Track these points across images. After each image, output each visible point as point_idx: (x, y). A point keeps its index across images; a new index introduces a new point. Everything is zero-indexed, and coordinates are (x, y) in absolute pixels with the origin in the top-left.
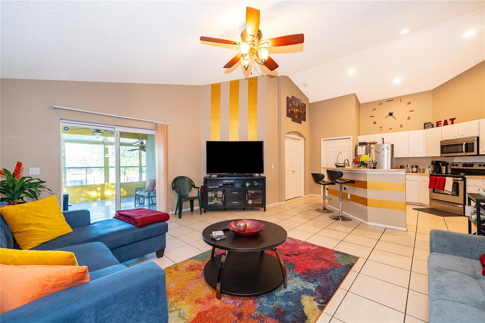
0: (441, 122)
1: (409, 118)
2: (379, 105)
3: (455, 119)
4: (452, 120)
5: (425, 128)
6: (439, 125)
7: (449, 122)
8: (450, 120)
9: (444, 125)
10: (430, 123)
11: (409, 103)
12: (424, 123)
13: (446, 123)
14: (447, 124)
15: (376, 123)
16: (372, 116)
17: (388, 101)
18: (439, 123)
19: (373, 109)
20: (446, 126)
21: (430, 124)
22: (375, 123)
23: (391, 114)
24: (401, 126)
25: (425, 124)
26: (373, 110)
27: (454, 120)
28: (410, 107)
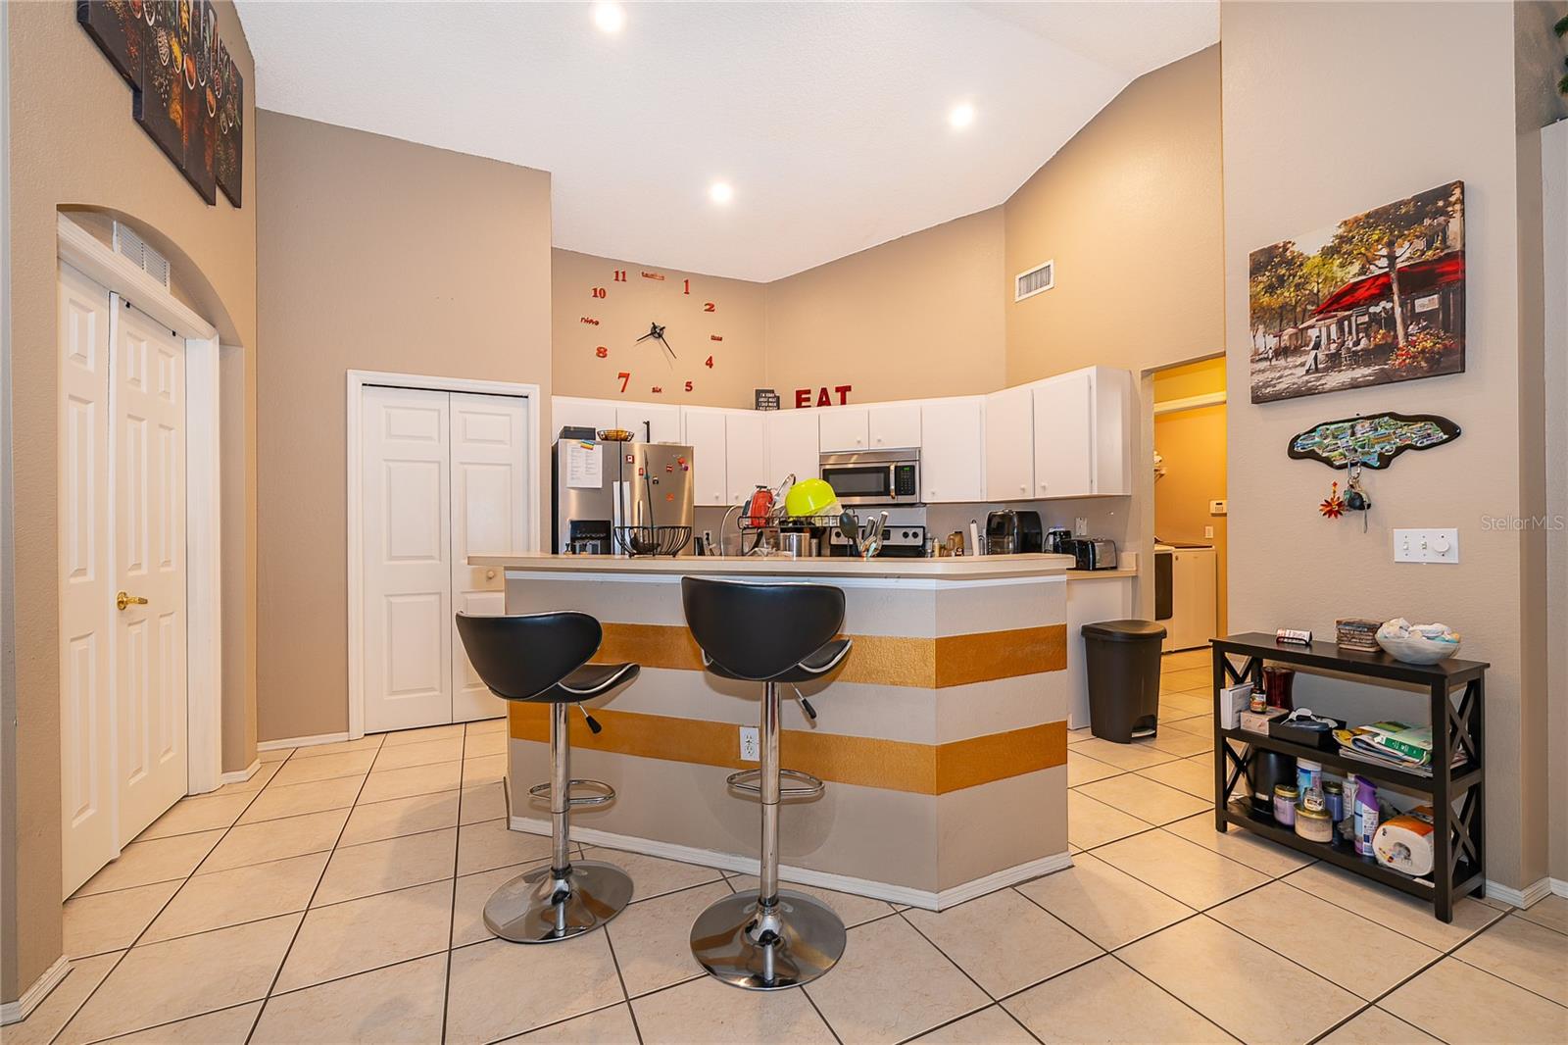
0: (808, 392)
1: (710, 363)
2: (617, 279)
3: (849, 388)
4: (843, 391)
5: (758, 406)
6: (804, 404)
7: (835, 397)
8: (838, 390)
9: (821, 403)
10: (772, 392)
11: (711, 308)
12: (757, 391)
13: (824, 401)
14: (828, 403)
15: (605, 356)
16: (591, 321)
17: (647, 276)
18: (803, 396)
19: (595, 290)
20: (824, 408)
21: (772, 395)
22: (602, 353)
23: (657, 332)
24: (689, 386)
25: (758, 393)
26: (595, 296)
27: (847, 393)
28: (714, 324)
